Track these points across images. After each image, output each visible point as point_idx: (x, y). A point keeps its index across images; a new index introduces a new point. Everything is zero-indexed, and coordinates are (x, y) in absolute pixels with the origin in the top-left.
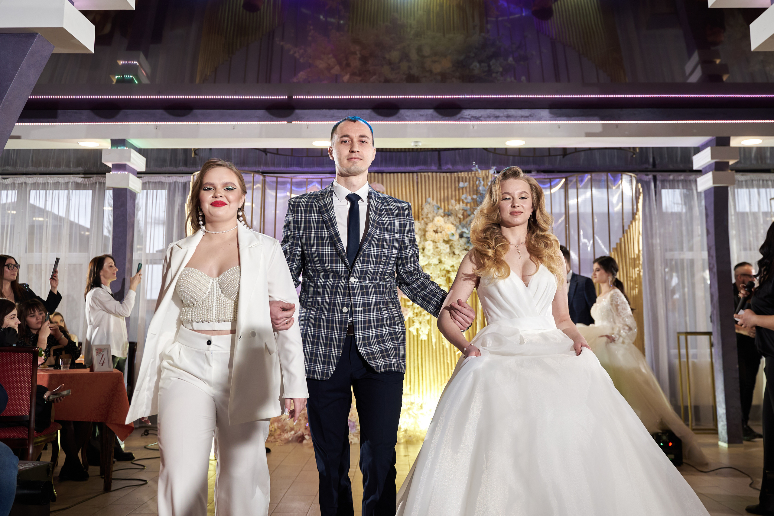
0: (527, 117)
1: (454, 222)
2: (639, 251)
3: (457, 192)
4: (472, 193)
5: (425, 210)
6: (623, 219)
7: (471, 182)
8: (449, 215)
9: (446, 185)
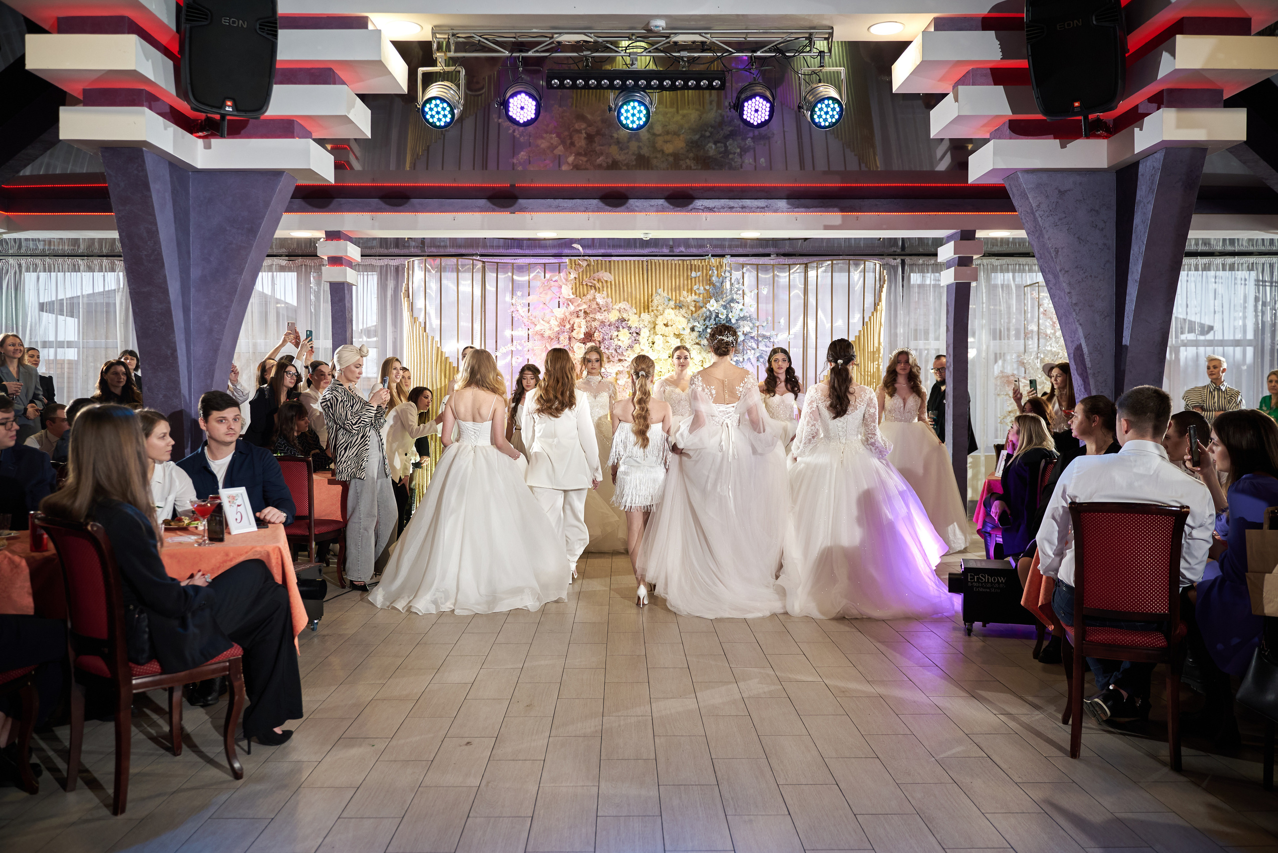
0: (763, 208)
1: (686, 315)
2: (879, 343)
3: (689, 281)
4: (705, 282)
5: (655, 302)
6: (864, 310)
7: (705, 271)
8: (680, 307)
9: (677, 273)
